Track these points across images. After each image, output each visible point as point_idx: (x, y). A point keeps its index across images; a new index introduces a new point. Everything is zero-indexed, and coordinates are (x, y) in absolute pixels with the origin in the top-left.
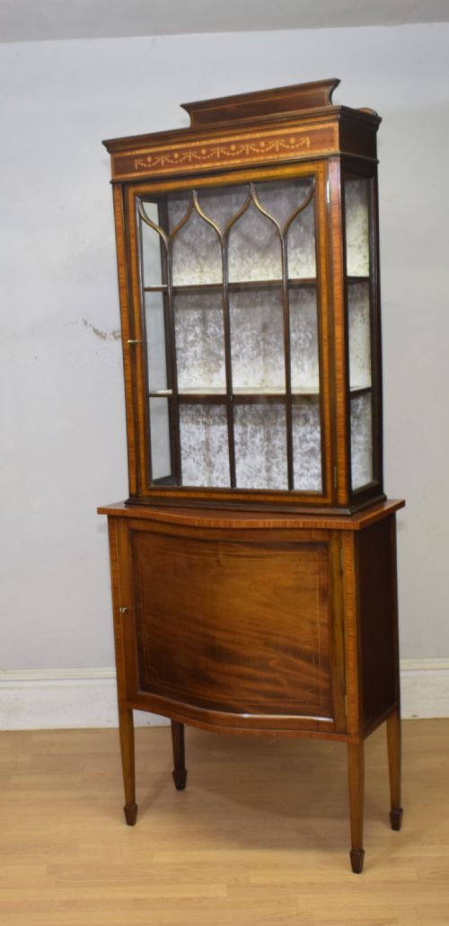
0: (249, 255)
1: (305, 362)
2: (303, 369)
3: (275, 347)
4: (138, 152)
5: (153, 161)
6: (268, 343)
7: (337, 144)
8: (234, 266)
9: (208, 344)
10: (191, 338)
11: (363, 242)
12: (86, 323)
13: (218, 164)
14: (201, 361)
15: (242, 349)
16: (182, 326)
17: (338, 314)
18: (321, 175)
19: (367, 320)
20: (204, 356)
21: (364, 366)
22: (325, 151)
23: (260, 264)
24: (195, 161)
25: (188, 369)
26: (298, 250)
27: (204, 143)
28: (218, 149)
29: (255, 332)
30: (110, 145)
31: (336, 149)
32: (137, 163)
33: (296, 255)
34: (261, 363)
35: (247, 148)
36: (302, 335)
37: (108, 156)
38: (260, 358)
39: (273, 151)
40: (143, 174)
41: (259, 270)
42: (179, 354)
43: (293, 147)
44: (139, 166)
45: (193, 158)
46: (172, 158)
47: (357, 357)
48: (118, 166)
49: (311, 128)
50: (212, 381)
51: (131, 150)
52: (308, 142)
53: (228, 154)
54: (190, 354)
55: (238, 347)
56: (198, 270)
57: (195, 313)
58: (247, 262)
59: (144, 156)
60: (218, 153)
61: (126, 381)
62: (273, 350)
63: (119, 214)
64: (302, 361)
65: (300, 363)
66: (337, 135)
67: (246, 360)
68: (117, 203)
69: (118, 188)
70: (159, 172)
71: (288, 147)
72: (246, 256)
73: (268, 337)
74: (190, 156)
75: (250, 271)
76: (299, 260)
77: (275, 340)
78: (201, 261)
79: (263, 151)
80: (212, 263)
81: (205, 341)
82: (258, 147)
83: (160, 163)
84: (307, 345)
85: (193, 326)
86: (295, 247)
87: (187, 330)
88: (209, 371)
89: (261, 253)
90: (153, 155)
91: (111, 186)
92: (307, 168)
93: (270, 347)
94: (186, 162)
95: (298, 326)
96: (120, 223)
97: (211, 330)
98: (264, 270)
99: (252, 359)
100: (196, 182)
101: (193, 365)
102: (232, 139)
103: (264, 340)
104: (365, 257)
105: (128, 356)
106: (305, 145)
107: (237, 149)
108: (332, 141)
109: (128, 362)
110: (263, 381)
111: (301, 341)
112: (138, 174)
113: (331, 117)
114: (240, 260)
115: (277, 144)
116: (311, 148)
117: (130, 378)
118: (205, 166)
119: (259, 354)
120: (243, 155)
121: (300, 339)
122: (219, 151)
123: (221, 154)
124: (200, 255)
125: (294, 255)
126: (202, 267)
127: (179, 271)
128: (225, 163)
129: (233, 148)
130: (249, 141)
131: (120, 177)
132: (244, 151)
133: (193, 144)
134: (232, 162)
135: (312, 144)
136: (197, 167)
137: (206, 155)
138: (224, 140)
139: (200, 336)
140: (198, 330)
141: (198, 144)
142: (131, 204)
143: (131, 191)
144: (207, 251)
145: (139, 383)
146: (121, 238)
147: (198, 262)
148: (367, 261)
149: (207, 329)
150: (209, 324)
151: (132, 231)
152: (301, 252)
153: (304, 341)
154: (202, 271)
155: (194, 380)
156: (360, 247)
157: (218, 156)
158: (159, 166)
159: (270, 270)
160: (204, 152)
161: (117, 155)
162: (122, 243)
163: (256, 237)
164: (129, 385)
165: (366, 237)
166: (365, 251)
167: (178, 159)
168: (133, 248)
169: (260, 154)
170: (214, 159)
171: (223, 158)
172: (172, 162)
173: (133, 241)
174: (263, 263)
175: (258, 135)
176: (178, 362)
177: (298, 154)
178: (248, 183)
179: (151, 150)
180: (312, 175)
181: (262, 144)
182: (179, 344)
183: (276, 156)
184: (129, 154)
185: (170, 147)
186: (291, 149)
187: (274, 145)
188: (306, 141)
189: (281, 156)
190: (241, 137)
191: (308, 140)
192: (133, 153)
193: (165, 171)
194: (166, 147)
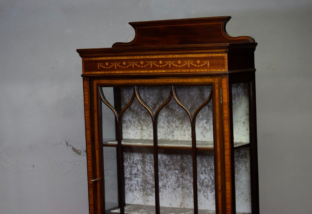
0: (173, 122)
1: (209, 194)
2: (207, 198)
3: (189, 183)
4: (99, 59)
5: (109, 65)
6: (185, 179)
7: (227, 67)
8: (163, 127)
9: (146, 177)
10: (134, 171)
11: (246, 120)
12: (67, 144)
13: (151, 72)
14: (141, 187)
15: (168, 182)
16: (129, 163)
17: (228, 175)
18: (217, 86)
19: (249, 170)
20: (143, 184)
21: (247, 200)
22: (219, 71)
23: (180, 128)
24: (136, 68)
25: (133, 192)
26: (205, 121)
27: (142, 57)
28: (151, 62)
29: (177, 172)
30: (82, 53)
31: (225, 70)
32: (99, 65)
33: (203, 124)
34: (180, 192)
35: (170, 63)
36: (207, 176)
37: (81, 59)
38: (180, 189)
39: (186, 67)
40: (103, 72)
41: (179, 131)
42: (127, 181)
43: (199, 66)
44: (100, 67)
45: (135, 66)
46: (122, 65)
47: (242, 193)
48: (87, 66)
49: (210, 55)
50: (148, 201)
51: (96, 57)
52: (208, 64)
53: (158, 66)
54: (134, 182)
55: (165, 181)
56: (139, 128)
57: (138, 155)
58: (171, 126)
59: (104, 62)
60: (151, 65)
61: (90, 205)
62: (189, 185)
63: (87, 97)
64: (207, 193)
65: (206, 194)
66: (227, 61)
67: (170, 190)
68: (85, 90)
69: (87, 80)
70: (113, 72)
71: (195, 65)
72: (171, 122)
73: (185, 176)
74: (133, 64)
75: (173, 132)
76: (205, 128)
77: (190, 178)
78: (142, 122)
79: (180, 66)
80: (149, 125)
81: (144, 174)
82: (177, 63)
83: (114, 67)
84: (210, 183)
85: (136, 164)
86: (202, 119)
87: (132, 167)
88: (146, 194)
89: (180, 121)
90: (109, 61)
91: (82, 78)
92: (208, 80)
93: (186, 182)
94: (131, 68)
95: (205, 170)
96: (87, 102)
97: (147, 168)
98: (183, 132)
99: (174, 189)
100: (137, 81)
101: (136, 189)
102: (160, 57)
103: (182, 177)
104: (247, 129)
105: (92, 189)
106: (206, 65)
107: (163, 64)
108: (223, 66)
109: (91, 192)
110: (182, 204)
111: (206, 180)
112: (100, 73)
113: (223, 50)
114: (167, 124)
115: (189, 63)
116: (209, 68)
117: (92, 203)
118: (143, 72)
119: (179, 186)
120: (167, 68)
121: (205, 179)
122: (152, 63)
123: (153, 66)
124: (141, 118)
125: (202, 124)
126: (142, 127)
127: (127, 127)
128: (155, 71)
129: (161, 62)
130: (172, 59)
131: (88, 73)
132: (168, 65)
133: (135, 57)
134: (160, 71)
135: (210, 66)
136: (138, 72)
137: (143, 65)
138: (156, 57)
139: (141, 170)
140: (139, 167)
141: (138, 57)
142: (95, 91)
143: (95, 82)
144: (146, 116)
145: (99, 207)
146: (88, 112)
147: (140, 122)
148: (248, 132)
149: (145, 167)
150: (146, 163)
151: (96, 108)
152: (206, 123)
153: (208, 180)
154: (142, 129)
155: (136, 199)
156: (244, 123)
157: (151, 67)
158: (113, 69)
159: (186, 132)
160: (142, 63)
161: (86, 59)
162: (88, 115)
163: (177, 110)
164: (92, 208)
165: (248, 117)
166: (247, 126)
167: (125, 66)
168: (96, 119)
169: (178, 68)
170: (148, 68)
171: (154, 68)
172: (122, 67)
173: (96, 114)
174: (182, 128)
175: (177, 56)
176: (125, 187)
177: (202, 70)
178: (170, 85)
179: (109, 58)
180: (211, 85)
181: (179, 62)
182: (127, 175)
183: (188, 71)
184: (94, 59)
185: (120, 57)
186: (198, 67)
187: (186, 63)
188: (207, 63)
189: (191, 71)
190: (166, 56)
191: (208, 62)
192: (97, 59)
193: (117, 72)
194: (118, 57)
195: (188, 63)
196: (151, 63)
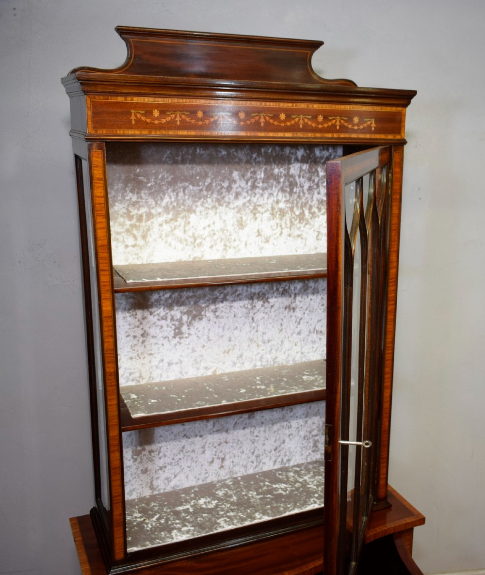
4: (136, 99)
5: (162, 116)
13: (261, 134)
22: (391, 138)
28: (262, 115)
31: (401, 136)
32: (135, 115)
35: (301, 119)
39: (332, 129)
40: (145, 132)
44: (137, 120)
45: (225, 122)
46: (193, 117)
49: (377, 108)
51: (126, 95)
52: (373, 125)
53: (276, 123)
59: (148, 107)
60: (262, 121)
69: (100, 148)
71: (350, 127)
74: (221, 117)
79: (320, 126)
83: (173, 121)
90: (162, 108)
106: (369, 127)
112: (137, 132)
116: (375, 132)
128: (271, 134)
129: (283, 116)
131: (103, 133)
132: (296, 123)
157: (262, 125)
158: (171, 125)
160: (242, 115)
161: (99, 98)
167: (202, 119)
179: (160, 100)
181: (320, 118)
183: (335, 135)
184: (121, 99)
185: (191, 100)
186: (354, 129)
187: (334, 121)
188: (371, 123)
189: (342, 136)
190: (294, 105)
191: (373, 122)
192: (129, 99)
193: (181, 133)
194: (184, 100)
195: (336, 122)
196: (262, 117)
